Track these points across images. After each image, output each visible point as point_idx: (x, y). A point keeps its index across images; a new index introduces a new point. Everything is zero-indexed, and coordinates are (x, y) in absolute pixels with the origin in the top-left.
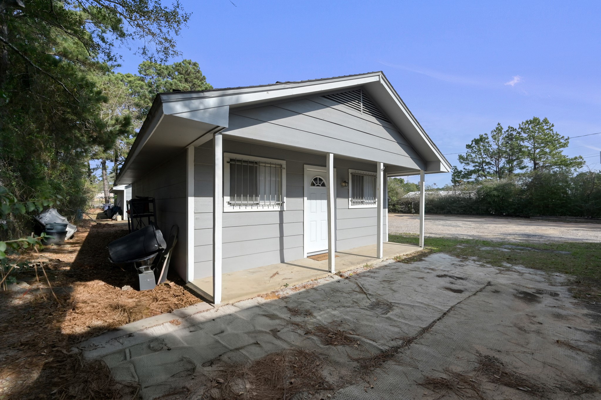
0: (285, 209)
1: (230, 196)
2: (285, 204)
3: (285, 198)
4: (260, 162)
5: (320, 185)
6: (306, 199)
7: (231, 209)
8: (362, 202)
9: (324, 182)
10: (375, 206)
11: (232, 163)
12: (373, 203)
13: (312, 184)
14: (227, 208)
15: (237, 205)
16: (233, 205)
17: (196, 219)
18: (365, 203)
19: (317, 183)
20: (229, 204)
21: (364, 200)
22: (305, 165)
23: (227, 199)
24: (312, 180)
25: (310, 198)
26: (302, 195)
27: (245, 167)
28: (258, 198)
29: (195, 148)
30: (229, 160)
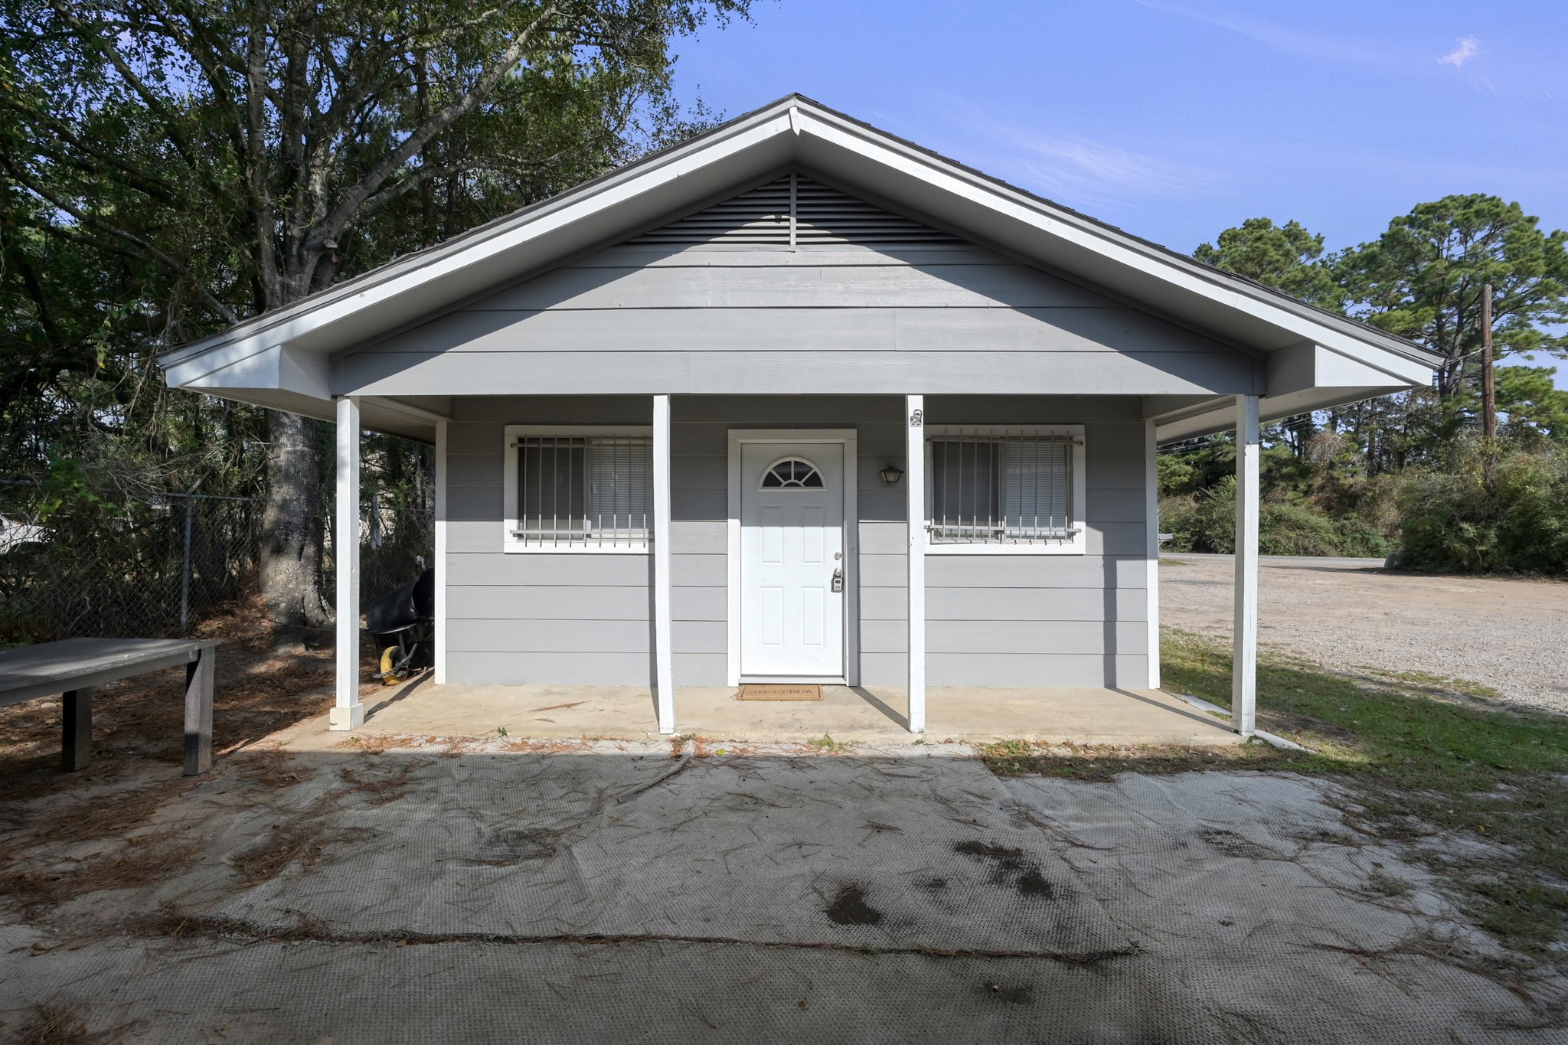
1: (520, 518)
4: (590, 439)
5: (801, 483)
6: (733, 523)
7: (519, 546)
8: (997, 533)
9: (815, 474)
10: (1067, 548)
11: (521, 446)
12: (1060, 538)
13: (770, 481)
14: (512, 545)
15: (535, 538)
16: (529, 538)
17: (449, 565)
18: (1011, 536)
19: (786, 476)
20: (514, 535)
21: (1003, 525)
22: (730, 431)
23: (511, 525)
24: (770, 469)
25: (761, 522)
26: (723, 515)
27: (563, 453)
28: (589, 523)
29: (448, 424)
30: (516, 441)
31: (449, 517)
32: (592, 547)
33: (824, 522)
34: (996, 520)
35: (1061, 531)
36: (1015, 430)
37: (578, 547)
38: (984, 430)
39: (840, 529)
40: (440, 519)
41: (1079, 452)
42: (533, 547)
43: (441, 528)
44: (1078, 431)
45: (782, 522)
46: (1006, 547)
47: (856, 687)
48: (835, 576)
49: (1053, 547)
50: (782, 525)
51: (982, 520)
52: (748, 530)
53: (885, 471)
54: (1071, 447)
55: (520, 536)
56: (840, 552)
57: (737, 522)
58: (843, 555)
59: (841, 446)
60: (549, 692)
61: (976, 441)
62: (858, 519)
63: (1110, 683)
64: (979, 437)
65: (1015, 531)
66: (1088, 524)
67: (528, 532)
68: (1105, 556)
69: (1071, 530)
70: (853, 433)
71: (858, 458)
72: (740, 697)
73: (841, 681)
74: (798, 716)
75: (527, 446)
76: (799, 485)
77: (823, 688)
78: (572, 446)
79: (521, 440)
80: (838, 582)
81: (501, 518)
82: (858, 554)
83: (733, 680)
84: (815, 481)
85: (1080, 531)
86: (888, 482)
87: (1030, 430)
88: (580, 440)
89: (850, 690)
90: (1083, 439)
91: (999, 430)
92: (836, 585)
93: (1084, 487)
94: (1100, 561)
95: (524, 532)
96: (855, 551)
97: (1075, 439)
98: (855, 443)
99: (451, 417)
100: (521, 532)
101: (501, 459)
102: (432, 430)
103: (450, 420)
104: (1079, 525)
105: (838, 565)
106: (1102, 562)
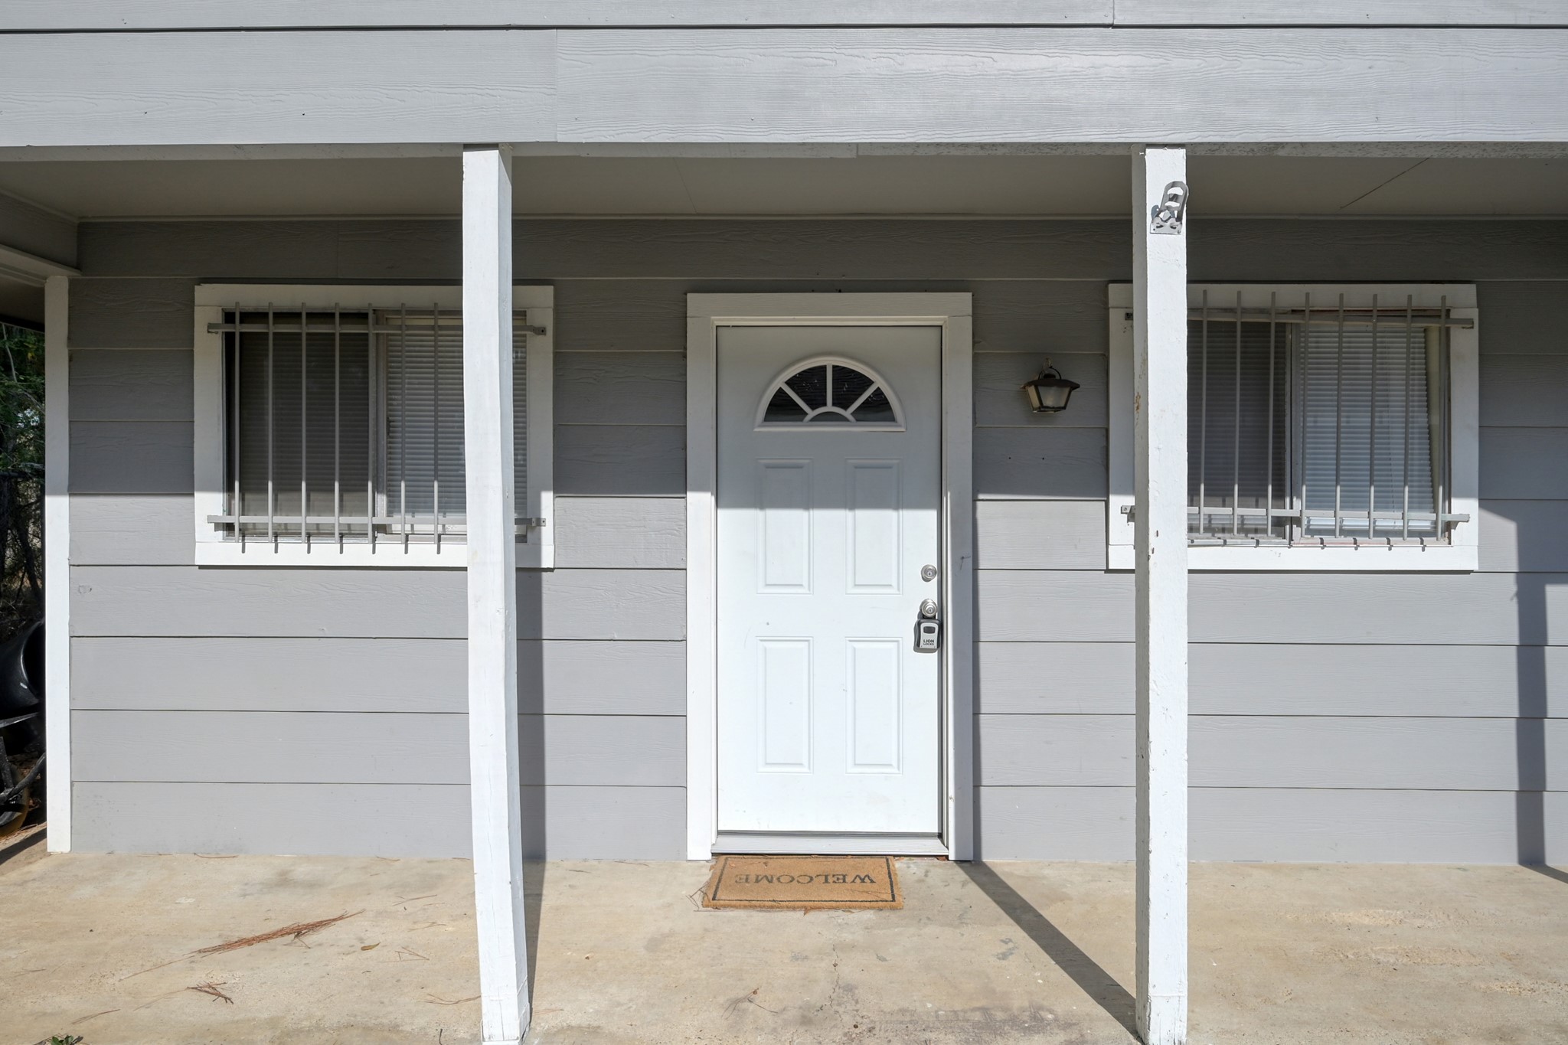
0: (547, 562)
1: (228, 489)
2: (547, 532)
3: (547, 498)
4: (381, 315)
5: (847, 413)
6: (699, 502)
7: (229, 552)
8: (1279, 523)
9: (878, 392)
10: (1435, 556)
11: (229, 329)
12: (1421, 534)
13: (781, 408)
14: (211, 548)
15: (258, 532)
16: (245, 532)
17: (77, 591)
18: (1311, 532)
19: (816, 401)
20: (218, 526)
21: (1295, 507)
22: (691, 298)
23: (209, 503)
24: (780, 383)
25: (760, 498)
26: (676, 483)
27: (321, 345)
28: (382, 500)
29: (72, 283)
30: (219, 318)
31: (77, 488)
32: (389, 553)
33: (899, 503)
34: (1279, 496)
35: (1422, 520)
36: (1324, 295)
37: (357, 553)
38: (1255, 295)
39: (933, 514)
40: (57, 492)
41: (1466, 344)
42: (259, 552)
43: (57, 509)
44: (1463, 298)
45: (808, 502)
46: (1301, 556)
47: (972, 864)
48: (923, 617)
49: (1407, 556)
50: (808, 504)
51: (1253, 494)
52: (734, 518)
53: (1037, 384)
54: (1448, 330)
55: (229, 527)
56: (934, 564)
57: (708, 498)
58: (940, 571)
59: (936, 332)
60: (284, 881)
61: (1239, 319)
62: (976, 491)
63: (1532, 855)
64: (1245, 311)
65: (1322, 518)
66: (1486, 503)
67: (244, 519)
68: (1521, 575)
69: (1445, 517)
70: (963, 301)
71: (976, 357)
72: (713, 897)
73: (934, 847)
74: (849, 971)
75: (238, 328)
76: (845, 419)
77: (898, 865)
78: (338, 329)
79: (229, 317)
80: (929, 630)
81: (187, 489)
82: (975, 569)
83: (700, 846)
84: (878, 408)
85: (1466, 519)
86: (1042, 408)
87: (1359, 295)
88: (360, 317)
89: (960, 874)
90: (1474, 314)
91: (1290, 295)
92: (925, 636)
93: (1475, 423)
94: (1510, 584)
95: (236, 519)
96: (969, 562)
97: (1454, 315)
98: (968, 322)
99: (78, 267)
100: (229, 520)
101: (188, 357)
102: (37, 297)
103: (75, 274)
104: (1465, 506)
105: (929, 592)
106: (1513, 588)
